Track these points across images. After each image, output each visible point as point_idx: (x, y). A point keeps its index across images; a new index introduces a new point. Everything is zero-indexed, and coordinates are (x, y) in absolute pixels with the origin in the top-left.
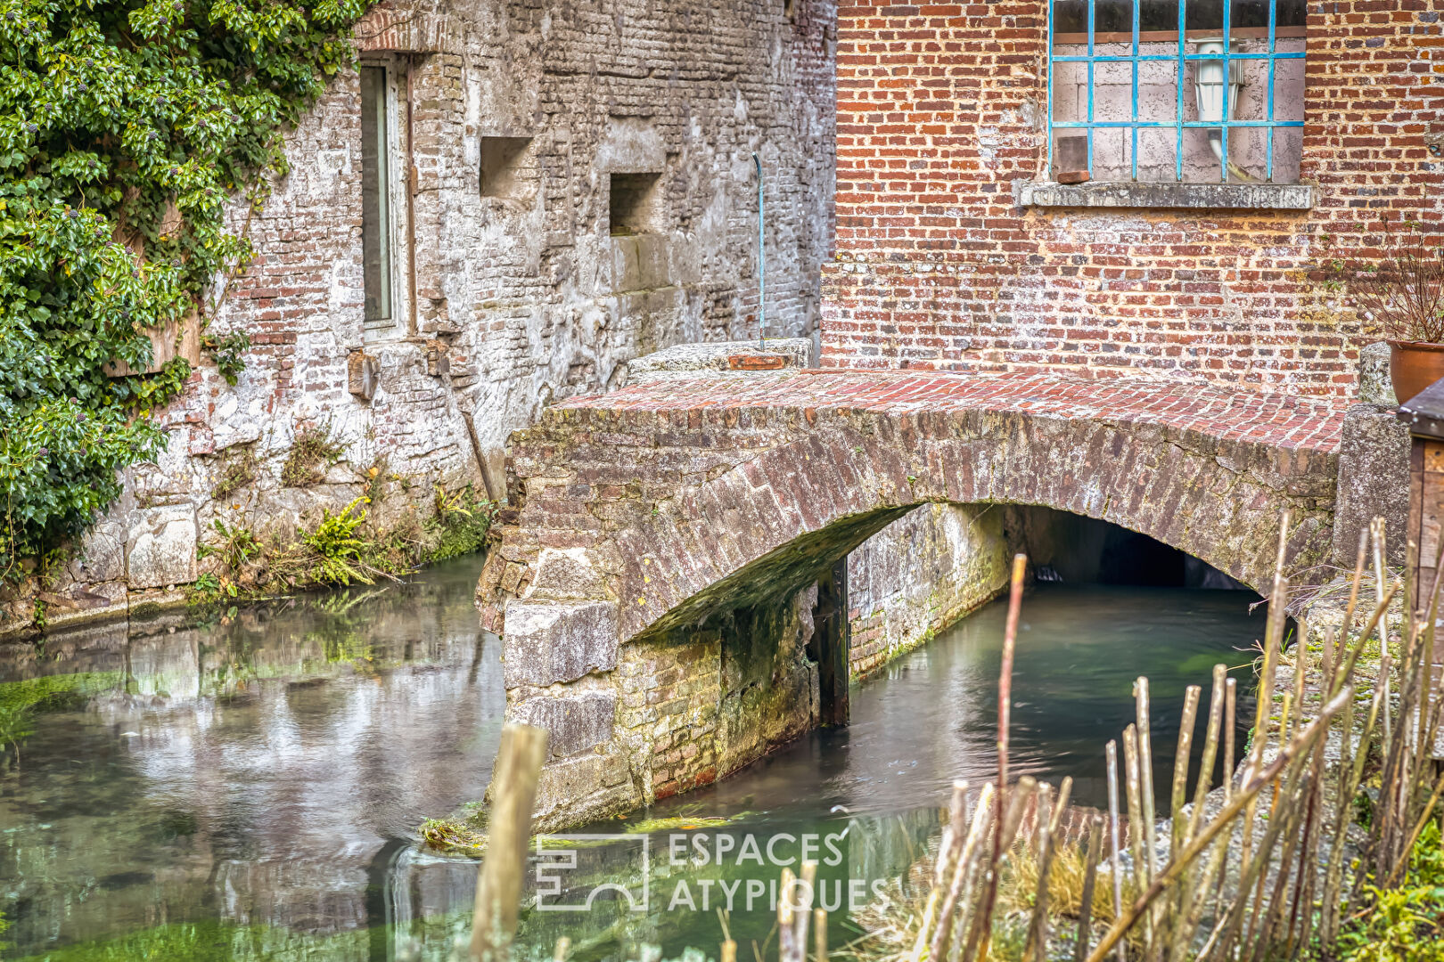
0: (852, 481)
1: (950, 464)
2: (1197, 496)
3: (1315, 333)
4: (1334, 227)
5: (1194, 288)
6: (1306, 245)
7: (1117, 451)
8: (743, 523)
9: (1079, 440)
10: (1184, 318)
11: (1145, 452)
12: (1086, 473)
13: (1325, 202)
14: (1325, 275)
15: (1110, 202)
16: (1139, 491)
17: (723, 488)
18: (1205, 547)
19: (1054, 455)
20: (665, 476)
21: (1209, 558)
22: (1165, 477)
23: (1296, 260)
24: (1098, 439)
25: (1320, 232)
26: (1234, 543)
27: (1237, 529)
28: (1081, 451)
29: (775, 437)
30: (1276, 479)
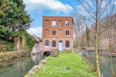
13: (49, 48)
15: (46, 48)
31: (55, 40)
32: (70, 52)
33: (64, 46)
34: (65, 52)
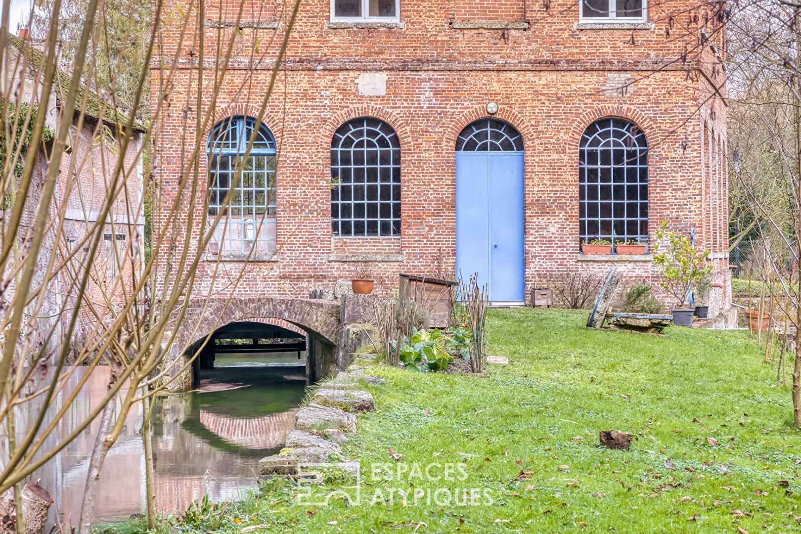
0: (233, 314)
1: (255, 310)
2: (308, 314)
3: (281, 292)
4: (285, 265)
5: (250, 281)
6: (278, 270)
7: (291, 305)
8: (209, 324)
9: (283, 303)
10: (248, 289)
11: (297, 305)
12: (285, 311)
13: (283, 259)
14: (284, 277)
15: (228, 259)
16: (296, 314)
17: (204, 316)
18: (310, 325)
19: (278, 307)
20: (190, 314)
21: (311, 327)
22: (302, 310)
23: (276, 274)
24: (288, 302)
25: (281, 267)
26: (316, 324)
27: (317, 321)
28: (284, 306)
29: (215, 305)
30: (325, 310)
31: (393, 114)
32: (658, 327)
33: (545, 210)
34: (580, 317)
